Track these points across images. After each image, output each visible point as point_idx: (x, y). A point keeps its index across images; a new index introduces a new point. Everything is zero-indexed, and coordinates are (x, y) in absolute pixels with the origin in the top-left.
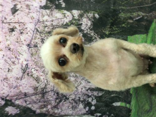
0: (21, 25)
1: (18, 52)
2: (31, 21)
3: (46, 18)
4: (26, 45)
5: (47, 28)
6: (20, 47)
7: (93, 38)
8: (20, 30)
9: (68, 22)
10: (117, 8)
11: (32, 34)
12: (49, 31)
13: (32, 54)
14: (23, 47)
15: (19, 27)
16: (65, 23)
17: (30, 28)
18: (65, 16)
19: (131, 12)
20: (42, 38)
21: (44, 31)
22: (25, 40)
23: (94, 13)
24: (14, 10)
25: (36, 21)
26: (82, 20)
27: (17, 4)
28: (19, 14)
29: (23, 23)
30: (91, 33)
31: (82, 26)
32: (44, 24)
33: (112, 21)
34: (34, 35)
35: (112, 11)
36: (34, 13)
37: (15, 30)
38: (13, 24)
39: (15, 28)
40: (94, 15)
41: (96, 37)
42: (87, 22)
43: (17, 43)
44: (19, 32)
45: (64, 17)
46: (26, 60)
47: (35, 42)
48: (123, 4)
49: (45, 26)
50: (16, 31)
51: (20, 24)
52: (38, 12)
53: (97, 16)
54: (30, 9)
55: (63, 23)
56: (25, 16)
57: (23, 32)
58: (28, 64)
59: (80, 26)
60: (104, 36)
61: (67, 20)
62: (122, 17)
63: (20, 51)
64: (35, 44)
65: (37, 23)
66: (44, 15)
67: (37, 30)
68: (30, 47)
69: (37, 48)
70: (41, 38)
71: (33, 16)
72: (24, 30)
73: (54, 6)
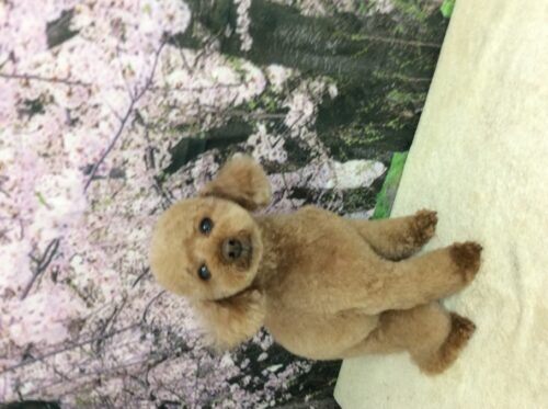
0: (79, 90)
1: (38, 194)
2: (121, 82)
3: (179, 76)
4: (81, 169)
5: (175, 111)
6: (55, 174)
7: (313, 154)
8: (69, 111)
9: (248, 99)
10: (387, 76)
11: (117, 129)
12: (179, 123)
13: (94, 202)
14: (65, 177)
15: (67, 99)
16: (238, 102)
17: (110, 106)
18: (242, 78)
19: (415, 92)
20: (152, 144)
21: (161, 120)
22: (80, 151)
23: (327, 83)
24: (60, 32)
25: (140, 83)
26: (293, 97)
27: (79, 12)
28: (76, 50)
29: (85, 85)
30: (310, 138)
31: (287, 116)
32: (169, 98)
33: (366, 109)
34: (124, 134)
35: (374, 82)
36: (137, 53)
37: (45, 108)
38: (42, 83)
39: (48, 100)
40: (326, 88)
41: (321, 151)
42: (304, 104)
43: (41, 160)
44: (64, 118)
45: (238, 82)
46: (56, 226)
47: (119, 159)
48: (402, 66)
49: (171, 103)
50: (47, 114)
51: (75, 89)
52: (154, 55)
53: (334, 91)
54: (123, 39)
55: (234, 100)
56: (101, 59)
57: (82, 118)
58: (62, 238)
59: (281, 115)
60: (341, 149)
61: (245, 94)
62: (392, 101)
63: (48, 192)
64: (117, 165)
65: (143, 93)
66: (173, 65)
67: (139, 118)
68: (93, 178)
69: (121, 180)
70: (147, 146)
71: (129, 67)
72: (86, 111)
73: (216, 43)
